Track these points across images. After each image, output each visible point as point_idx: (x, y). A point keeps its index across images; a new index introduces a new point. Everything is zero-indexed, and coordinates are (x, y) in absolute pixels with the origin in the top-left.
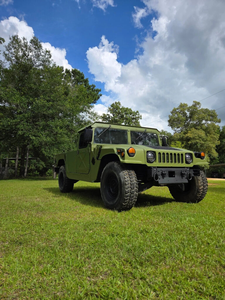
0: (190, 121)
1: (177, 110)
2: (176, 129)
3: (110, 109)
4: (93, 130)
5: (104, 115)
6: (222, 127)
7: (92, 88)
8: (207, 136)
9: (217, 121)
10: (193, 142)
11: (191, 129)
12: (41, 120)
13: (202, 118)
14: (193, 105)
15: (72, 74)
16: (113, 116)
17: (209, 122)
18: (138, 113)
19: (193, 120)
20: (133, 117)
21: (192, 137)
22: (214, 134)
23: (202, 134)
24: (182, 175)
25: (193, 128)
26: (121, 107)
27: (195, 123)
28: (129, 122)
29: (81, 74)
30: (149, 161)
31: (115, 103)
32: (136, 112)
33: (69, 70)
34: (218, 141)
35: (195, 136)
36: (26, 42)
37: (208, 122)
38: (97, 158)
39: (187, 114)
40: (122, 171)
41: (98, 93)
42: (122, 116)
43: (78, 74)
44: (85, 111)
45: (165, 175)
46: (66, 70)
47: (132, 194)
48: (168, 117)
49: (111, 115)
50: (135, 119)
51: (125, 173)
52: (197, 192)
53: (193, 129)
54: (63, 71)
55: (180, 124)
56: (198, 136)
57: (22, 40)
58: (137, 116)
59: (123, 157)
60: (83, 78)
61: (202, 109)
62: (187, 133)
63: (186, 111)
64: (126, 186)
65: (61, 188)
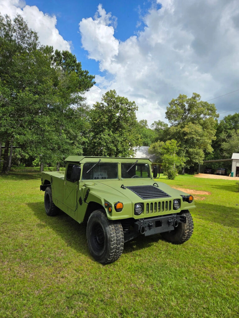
0: (188, 114)
1: (176, 101)
2: (173, 122)
3: (104, 97)
4: (82, 167)
5: (98, 103)
6: (220, 121)
7: (85, 74)
8: (204, 131)
9: (215, 116)
10: (189, 137)
11: (188, 123)
12: (26, 114)
13: (200, 112)
14: (192, 97)
15: (63, 57)
16: (107, 105)
17: (208, 117)
18: (134, 104)
19: (192, 114)
20: (129, 107)
21: (188, 132)
22: (211, 129)
23: (199, 129)
24: (169, 223)
25: (191, 122)
26: (116, 96)
27: (193, 116)
28: (124, 113)
29: (73, 57)
30: (136, 214)
31: (110, 92)
32: (132, 102)
33: (60, 52)
34: (215, 136)
35: (192, 131)
36: (9, 20)
37: (206, 116)
38: (84, 199)
39: (186, 107)
40: (108, 226)
41: (91, 81)
42: (117, 107)
43: (70, 57)
44: (77, 102)
45: (152, 226)
46: (56, 51)
47: (117, 250)
48: (166, 109)
49: (106, 104)
50: (131, 110)
51: (112, 228)
52: (183, 235)
53: (190, 124)
54: (53, 52)
55: (177, 117)
56: (195, 131)
57: (5, 18)
58: (133, 107)
59: (110, 212)
60: (75, 62)
61: (201, 102)
62: (184, 128)
63: (185, 103)
64: (112, 243)
65: (47, 211)
